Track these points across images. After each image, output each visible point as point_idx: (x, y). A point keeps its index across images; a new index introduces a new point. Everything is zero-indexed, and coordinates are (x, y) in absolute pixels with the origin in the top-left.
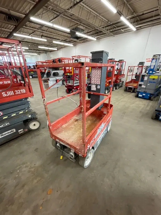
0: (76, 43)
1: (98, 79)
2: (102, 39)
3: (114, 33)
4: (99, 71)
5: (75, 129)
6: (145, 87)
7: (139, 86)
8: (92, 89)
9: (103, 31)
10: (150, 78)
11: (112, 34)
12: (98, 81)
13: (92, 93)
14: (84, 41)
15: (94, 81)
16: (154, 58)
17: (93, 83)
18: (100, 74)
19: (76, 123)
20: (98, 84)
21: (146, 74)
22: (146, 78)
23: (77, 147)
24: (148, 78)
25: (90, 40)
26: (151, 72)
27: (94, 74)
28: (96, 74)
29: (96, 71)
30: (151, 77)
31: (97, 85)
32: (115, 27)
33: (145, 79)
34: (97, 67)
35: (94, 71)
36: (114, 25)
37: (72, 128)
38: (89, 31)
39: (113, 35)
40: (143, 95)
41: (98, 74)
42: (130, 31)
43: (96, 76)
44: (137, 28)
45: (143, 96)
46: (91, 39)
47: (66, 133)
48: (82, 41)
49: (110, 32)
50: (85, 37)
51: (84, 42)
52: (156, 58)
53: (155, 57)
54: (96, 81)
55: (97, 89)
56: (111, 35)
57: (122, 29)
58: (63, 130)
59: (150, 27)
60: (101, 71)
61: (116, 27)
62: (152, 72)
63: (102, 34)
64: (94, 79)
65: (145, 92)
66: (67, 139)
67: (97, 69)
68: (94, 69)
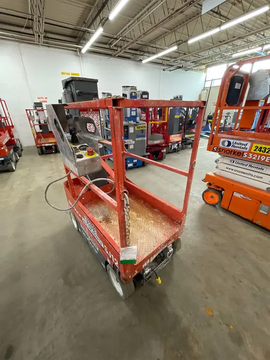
4: (95, 117)
18: (99, 121)
19: (114, 223)
23: (176, 231)
41: (96, 122)
60: (99, 117)
66: (156, 242)
67: (90, 112)
68: (86, 112)
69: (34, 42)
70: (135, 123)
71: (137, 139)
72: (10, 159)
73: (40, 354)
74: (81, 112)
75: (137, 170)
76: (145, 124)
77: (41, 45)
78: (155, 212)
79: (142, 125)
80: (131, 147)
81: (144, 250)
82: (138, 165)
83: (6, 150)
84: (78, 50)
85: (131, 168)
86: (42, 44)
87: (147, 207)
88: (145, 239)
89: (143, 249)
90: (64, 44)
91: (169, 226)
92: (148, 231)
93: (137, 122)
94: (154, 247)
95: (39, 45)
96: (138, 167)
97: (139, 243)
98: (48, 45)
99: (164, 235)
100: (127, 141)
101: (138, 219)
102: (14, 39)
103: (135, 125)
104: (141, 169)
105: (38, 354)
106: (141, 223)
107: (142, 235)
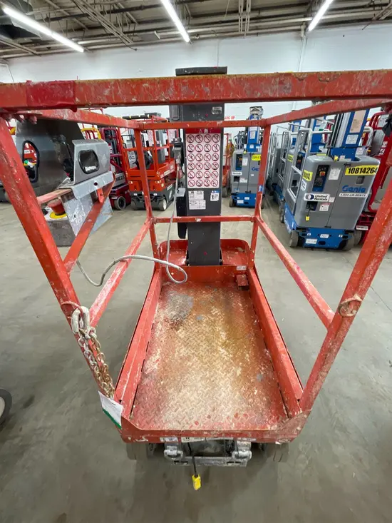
0: (6, 53)
1: (211, 170)
2: (102, 52)
3: (135, 38)
4: (212, 143)
5: (200, 357)
6: (246, 181)
7: (234, 180)
8: (191, 207)
9: (107, 27)
10: (253, 159)
11: (131, 43)
12: (211, 179)
13: (199, 220)
14: (38, 50)
15: (196, 179)
16: (253, 115)
17: (195, 187)
18: (219, 153)
19: (181, 333)
20: (211, 187)
21: (245, 152)
22: (245, 162)
23: (269, 428)
24: (250, 161)
25: (63, 51)
26: (252, 147)
27: (195, 153)
28: (203, 153)
29: (203, 144)
30: (255, 157)
31: (207, 193)
32: (132, 22)
33: (243, 164)
34: (206, 131)
35: (195, 144)
36: (128, 13)
37: (188, 358)
38: (52, 15)
39: (133, 46)
40: (245, 200)
41: (211, 153)
42: (176, 40)
43: (203, 162)
44: (191, 35)
45: (246, 202)
46: (68, 48)
47: (184, 391)
48: (32, 49)
49: (125, 33)
50: (42, 34)
51: (40, 55)
52: (257, 114)
53: (256, 112)
54: (203, 179)
55: (208, 203)
56: (127, 44)
57: (157, 29)
58: (164, 387)
59: (217, 40)
60: (219, 143)
61: (134, 20)
62: (255, 147)
63: (103, 35)
64: (195, 171)
65: (248, 193)
66: (209, 417)
67: (203, 135)
68: (195, 135)
69: (237, 33)
70: (349, 160)
71: (341, 195)
72: (164, 196)
73: (40, 428)
74: (187, 135)
75: (323, 253)
76: (376, 164)
77: (247, 35)
78: (263, 355)
79: (363, 167)
80: (324, 208)
81: (176, 414)
82: (327, 245)
83: (163, 185)
84: (303, 27)
85: (311, 247)
86: (248, 32)
87: (256, 336)
88: (195, 395)
89: (176, 411)
90: (281, 22)
91: (262, 406)
92: (214, 385)
93: (357, 160)
94: (196, 423)
95: (243, 35)
96: (328, 249)
97: (181, 394)
98: (257, 31)
99: (236, 416)
100: (318, 196)
101: (220, 349)
102: (214, 35)
103: (346, 165)
104: (331, 253)
105: (38, 427)
106: (218, 362)
107: (200, 385)
